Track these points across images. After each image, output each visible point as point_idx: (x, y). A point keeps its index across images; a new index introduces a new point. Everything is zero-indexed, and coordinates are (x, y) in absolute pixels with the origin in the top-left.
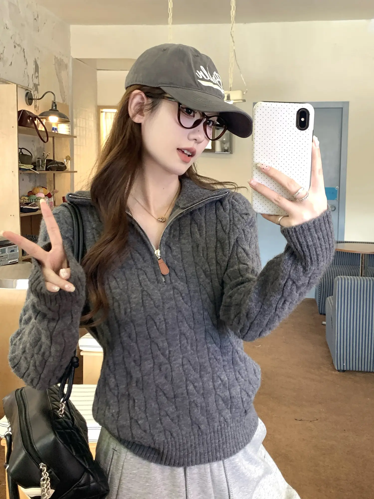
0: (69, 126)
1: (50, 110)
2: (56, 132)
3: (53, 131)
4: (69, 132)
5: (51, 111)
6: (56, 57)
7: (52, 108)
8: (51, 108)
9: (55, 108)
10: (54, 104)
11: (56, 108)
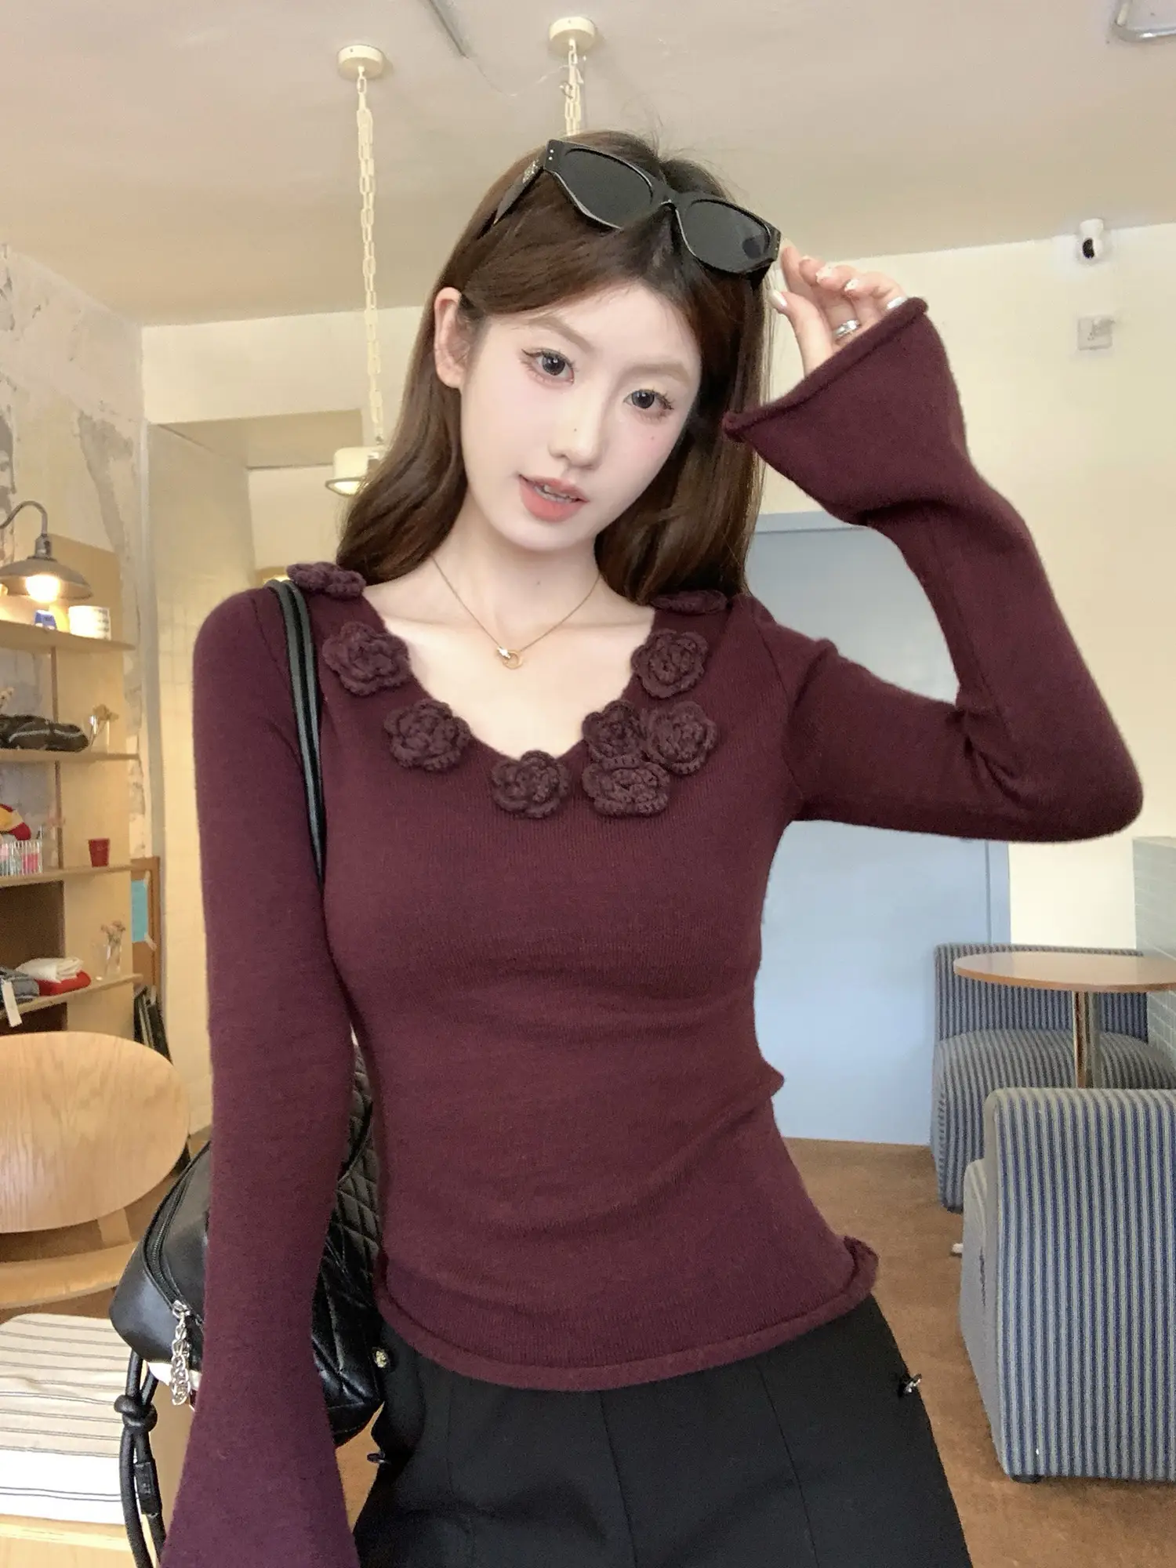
0: (105, 613)
1: (29, 558)
2: (51, 628)
3: (40, 625)
4: (106, 630)
5: (34, 561)
6: (87, 412)
7: (36, 552)
8: (32, 553)
9: (43, 551)
10: (43, 541)
11: (48, 552)
